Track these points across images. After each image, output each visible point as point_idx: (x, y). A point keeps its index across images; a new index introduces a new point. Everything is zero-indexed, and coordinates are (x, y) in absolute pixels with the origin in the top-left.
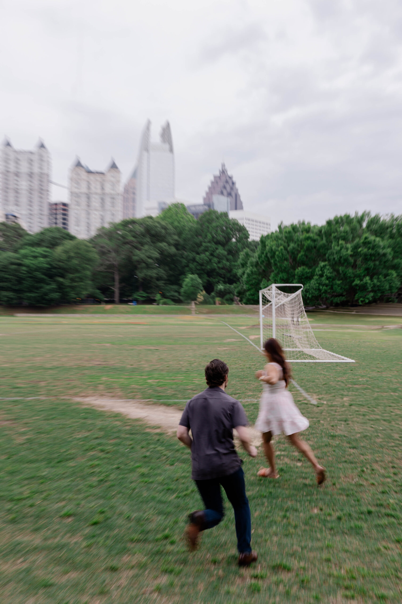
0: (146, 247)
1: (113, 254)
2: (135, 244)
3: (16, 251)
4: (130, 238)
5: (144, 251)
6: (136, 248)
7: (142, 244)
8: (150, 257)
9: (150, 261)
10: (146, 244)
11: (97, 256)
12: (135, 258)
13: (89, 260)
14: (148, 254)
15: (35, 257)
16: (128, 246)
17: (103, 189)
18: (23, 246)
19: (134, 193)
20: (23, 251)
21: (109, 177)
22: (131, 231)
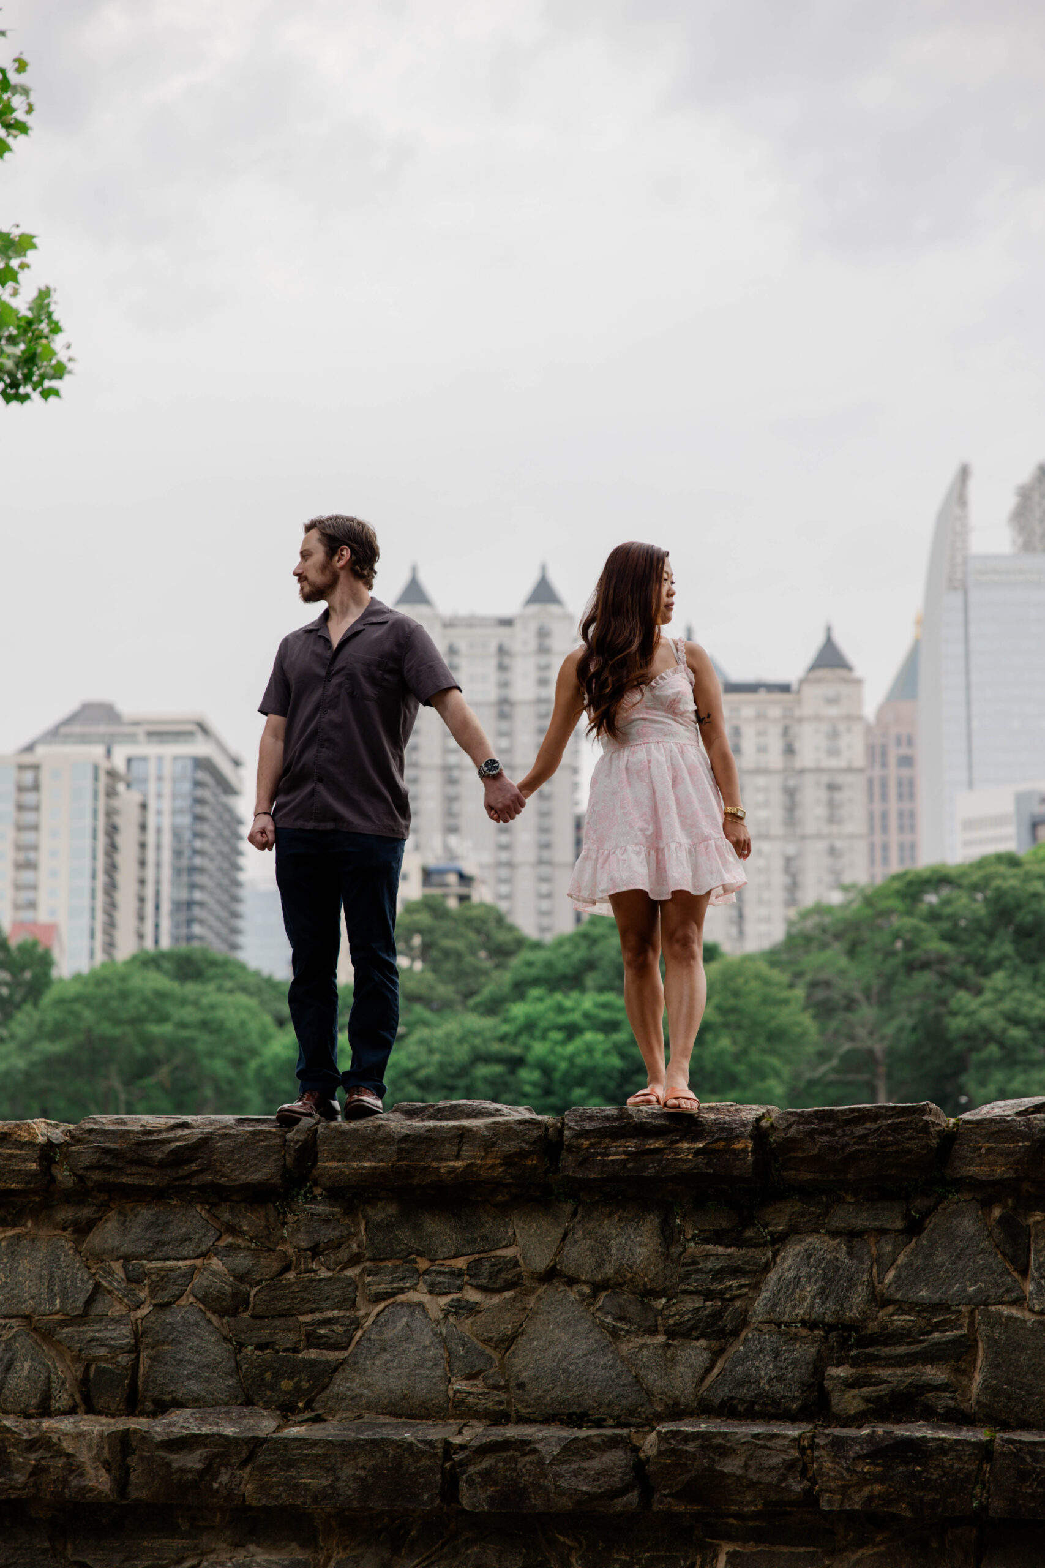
0: (999, 978)
1: (868, 1012)
2: (954, 967)
3: (493, 1007)
4: (936, 946)
5: (988, 996)
6: (961, 983)
7: (985, 969)
8: (1015, 1019)
9: (1018, 1033)
10: (998, 964)
11: (807, 1020)
12: (957, 1024)
13: (776, 1036)
14: (1007, 1005)
15: (572, 1031)
16: (925, 978)
17: (790, 750)
18: (519, 989)
19: (907, 761)
20: (519, 1010)
21: (813, 699)
22: (934, 916)
